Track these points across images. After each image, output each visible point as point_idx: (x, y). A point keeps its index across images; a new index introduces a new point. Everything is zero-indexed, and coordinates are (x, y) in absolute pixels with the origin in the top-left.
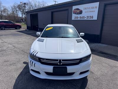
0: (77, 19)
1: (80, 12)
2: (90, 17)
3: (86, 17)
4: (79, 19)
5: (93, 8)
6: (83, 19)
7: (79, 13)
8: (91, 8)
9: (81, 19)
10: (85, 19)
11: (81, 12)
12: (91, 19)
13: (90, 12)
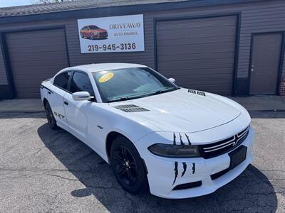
0: (95, 51)
1: (100, 33)
2: (128, 46)
3: (119, 45)
4: (101, 51)
5: (131, 26)
6: (112, 51)
7: (98, 37)
8: (126, 25)
9: (108, 51)
10: (118, 50)
11: (104, 35)
12: (132, 50)
13: (127, 34)
